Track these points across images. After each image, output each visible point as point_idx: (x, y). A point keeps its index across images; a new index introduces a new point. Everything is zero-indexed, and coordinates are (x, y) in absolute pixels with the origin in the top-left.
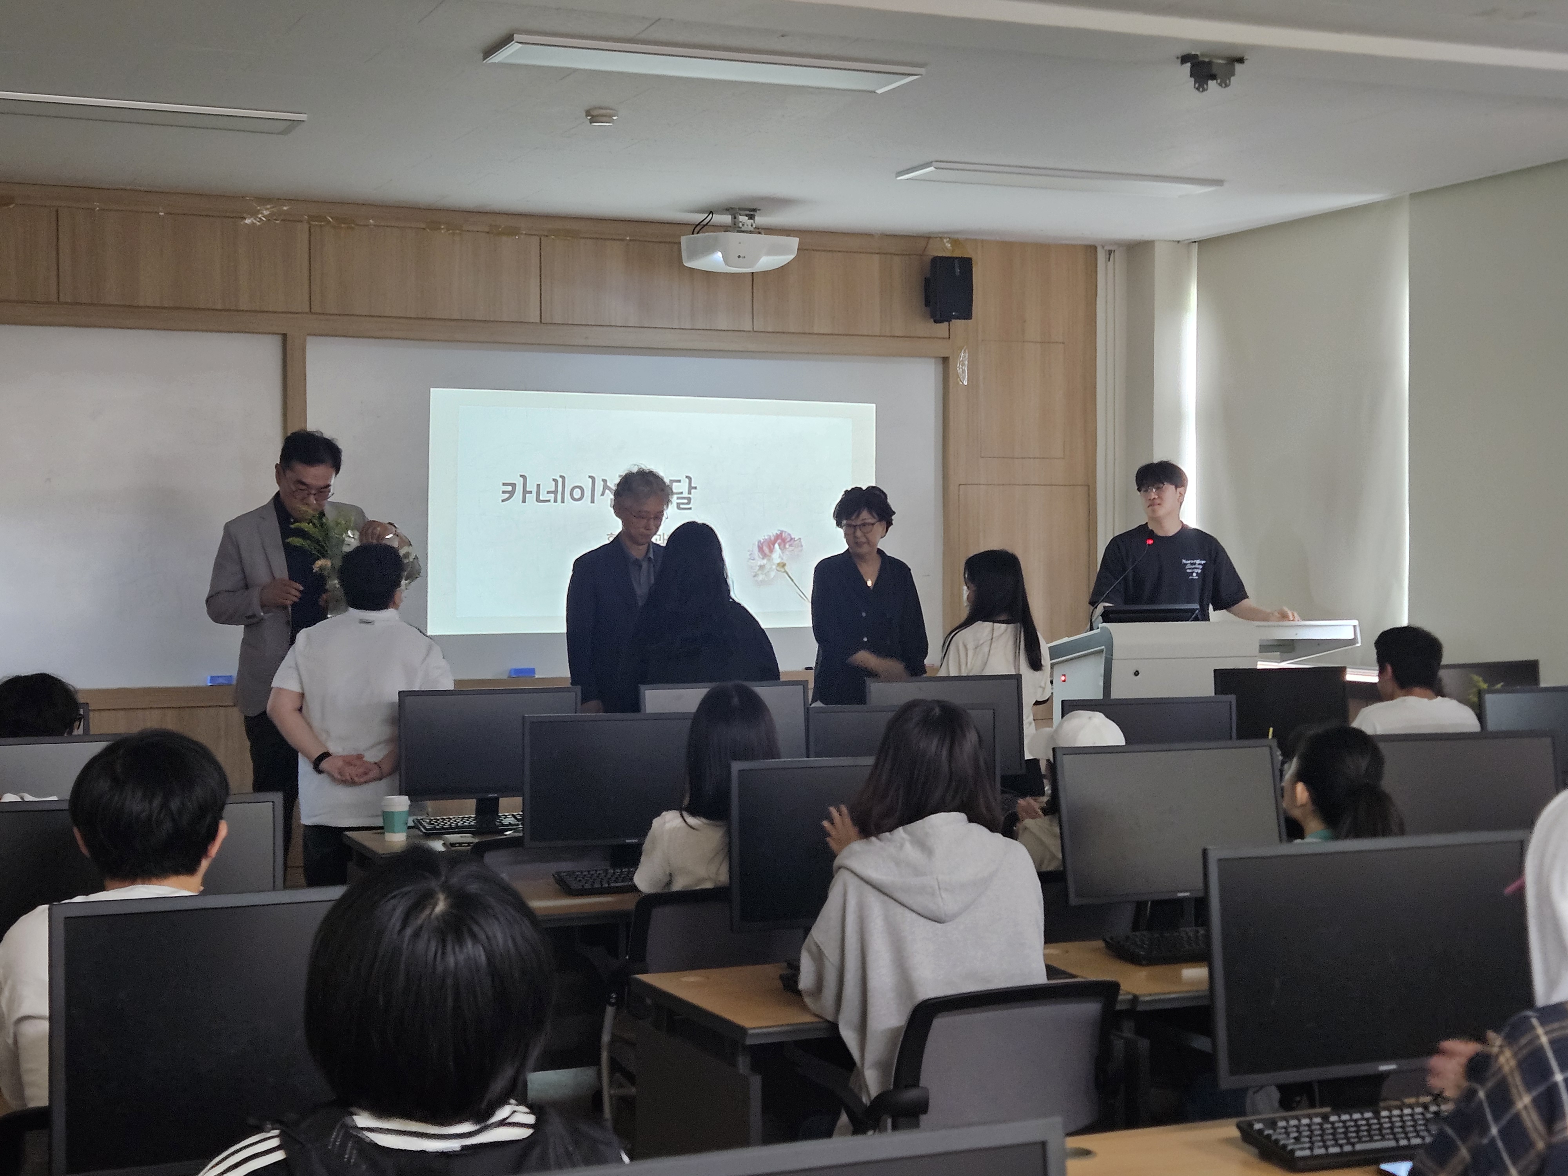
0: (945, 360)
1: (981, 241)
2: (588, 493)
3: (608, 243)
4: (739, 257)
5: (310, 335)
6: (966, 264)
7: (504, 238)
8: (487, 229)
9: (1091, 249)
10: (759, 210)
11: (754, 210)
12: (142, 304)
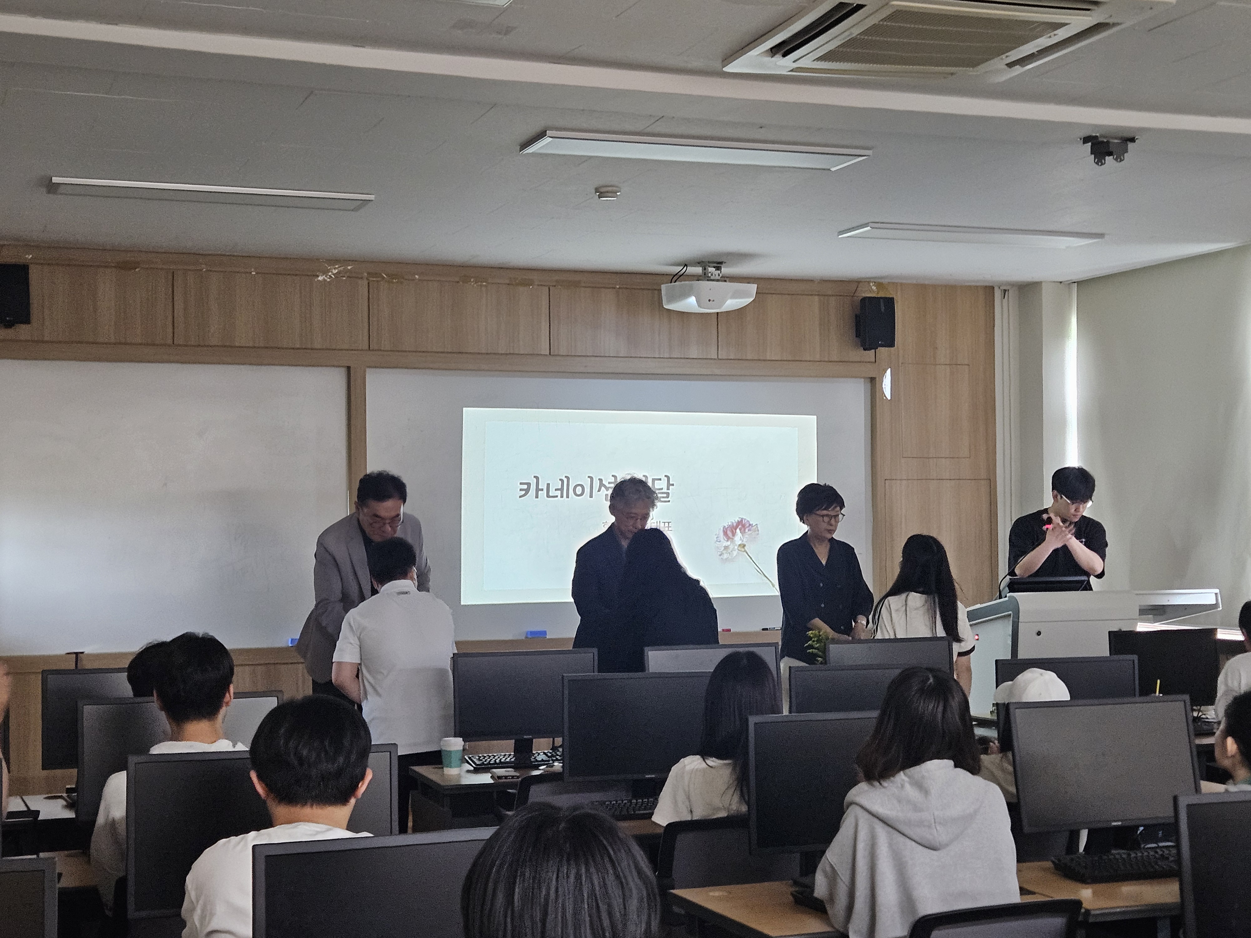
0: (872, 380)
1: (900, 284)
2: (587, 490)
3: (603, 290)
4: (709, 300)
5: (370, 367)
6: (890, 302)
7: (521, 289)
8: (507, 281)
9: (989, 290)
10: (725, 263)
11: (721, 263)
12: (237, 344)
